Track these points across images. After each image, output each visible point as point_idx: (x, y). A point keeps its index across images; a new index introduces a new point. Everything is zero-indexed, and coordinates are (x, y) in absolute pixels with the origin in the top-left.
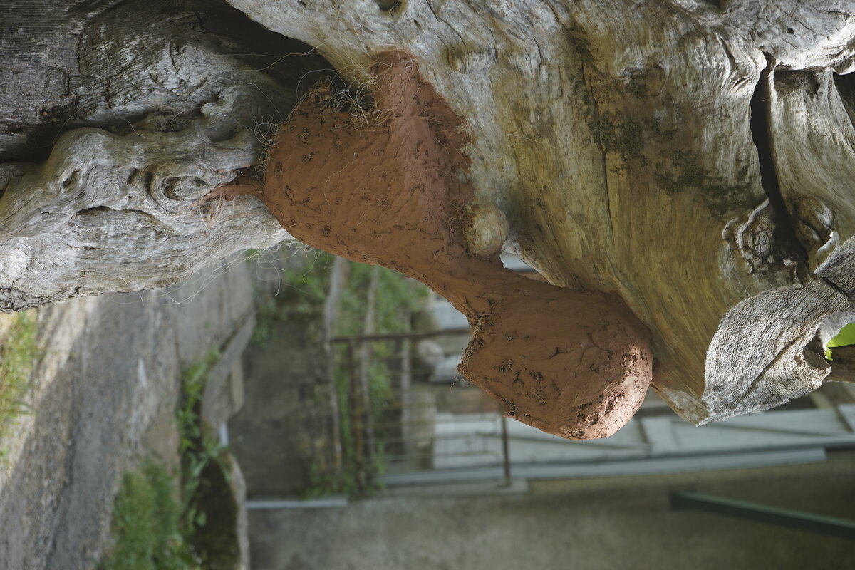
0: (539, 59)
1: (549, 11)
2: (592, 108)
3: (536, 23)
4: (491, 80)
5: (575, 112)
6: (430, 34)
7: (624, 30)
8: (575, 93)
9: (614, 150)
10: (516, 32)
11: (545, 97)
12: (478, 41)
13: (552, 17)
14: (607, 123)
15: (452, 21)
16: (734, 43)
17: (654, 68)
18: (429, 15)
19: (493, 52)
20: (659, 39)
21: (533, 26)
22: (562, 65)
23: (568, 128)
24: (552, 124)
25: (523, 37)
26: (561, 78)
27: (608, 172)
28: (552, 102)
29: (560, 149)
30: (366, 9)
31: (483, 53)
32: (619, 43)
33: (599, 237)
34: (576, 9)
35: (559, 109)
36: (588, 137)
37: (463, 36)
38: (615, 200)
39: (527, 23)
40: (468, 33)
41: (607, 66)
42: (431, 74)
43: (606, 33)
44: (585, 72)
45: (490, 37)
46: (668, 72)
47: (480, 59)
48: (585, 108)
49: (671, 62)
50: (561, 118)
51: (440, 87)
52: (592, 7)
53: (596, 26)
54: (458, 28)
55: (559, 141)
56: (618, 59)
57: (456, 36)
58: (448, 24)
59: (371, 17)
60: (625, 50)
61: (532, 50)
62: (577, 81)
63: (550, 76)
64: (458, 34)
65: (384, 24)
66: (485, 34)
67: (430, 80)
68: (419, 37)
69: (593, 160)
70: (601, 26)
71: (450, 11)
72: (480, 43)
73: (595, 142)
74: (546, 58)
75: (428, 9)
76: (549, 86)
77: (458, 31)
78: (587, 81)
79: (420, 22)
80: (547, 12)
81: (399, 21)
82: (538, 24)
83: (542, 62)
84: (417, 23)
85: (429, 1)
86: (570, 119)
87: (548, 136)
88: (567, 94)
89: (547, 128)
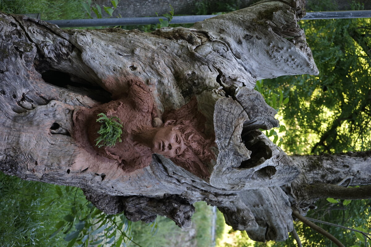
1: (169, 69)
4: (157, 88)
6: (143, 76)
8: (177, 87)
11: (170, 89)
12: (154, 78)
13: (170, 71)
15: (148, 73)
16: (210, 65)
17: (194, 73)
18: (143, 71)
20: (194, 67)
22: (174, 82)
23: (176, 94)
26: (173, 85)
30: (128, 70)
32: (185, 70)
34: (175, 66)
35: (173, 91)
36: (181, 95)
37: (150, 77)
41: (183, 76)
46: (196, 73)
48: (179, 90)
49: (197, 71)
53: (180, 69)
54: (149, 75)
55: (174, 97)
56: (185, 73)
63: (170, 84)
65: (132, 73)
66: (155, 76)
68: (140, 76)
69: (182, 99)
70: (181, 68)
71: (147, 70)
76: (171, 87)
79: (141, 72)
81: (136, 72)
82: (167, 73)
83: (169, 81)
84: (140, 73)
85: (142, 68)
86: (176, 92)
87: (171, 96)
88: (175, 88)
89: (171, 95)
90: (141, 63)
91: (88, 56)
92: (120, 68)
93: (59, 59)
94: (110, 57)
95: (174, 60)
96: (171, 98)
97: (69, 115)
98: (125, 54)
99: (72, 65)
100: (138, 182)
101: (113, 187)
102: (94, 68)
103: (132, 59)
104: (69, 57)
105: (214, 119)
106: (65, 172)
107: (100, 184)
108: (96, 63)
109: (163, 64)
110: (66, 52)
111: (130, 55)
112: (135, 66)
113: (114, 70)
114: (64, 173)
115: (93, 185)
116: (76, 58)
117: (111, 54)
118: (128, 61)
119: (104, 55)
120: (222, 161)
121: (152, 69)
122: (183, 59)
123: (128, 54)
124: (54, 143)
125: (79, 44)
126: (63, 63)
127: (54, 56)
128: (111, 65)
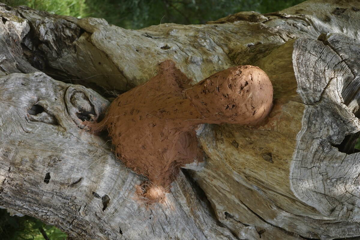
4: (201, 69)
6: (180, 55)
11: (221, 66)
13: (222, 50)
15: (188, 53)
16: (283, 35)
17: (258, 44)
20: (258, 38)
34: (229, 43)
42: (179, 66)
45: (201, 55)
46: (262, 43)
49: (264, 41)
51: (183, 70)
53: (237, 44)
54: (190, 54)
58: (186, 54)
61: (215, 55)
63: (222, 63)
66: (199, 55)
67: (179, 68)
68: (176, 55)
74: (221, 60)
75: (180, 50)
77: (190, 56)
79: (177, 51)
80: (220, 49)
81: (170, 50)
83: (219, 60)
84: (175, 52)
85: (180, 47)
90: (178, 43)
91: (101, 35)
92: (147, 48)
93: (59, 46)
94: (133, 38)
95: (228, 37)
97: (62, 92)
98: (156, 37)
99: (78, 55)
100: (165, 227)
101: (121, 232)
102: (109, 50)
103: (166, 40)
104: (75, 42)
105: (293, 61)
106: (42, 178)
107: (99, 219)
108: (112, 44)
109: (210, 42)
110: (70, 35)
111: (164, 38)
112: (169, 46)
113: (137, 51)
114: (39, 181)
115: (87, 218)
116: (84, 44)
118: (159, 42)
119: (125, 36)
120: (312, 123)
121: (195, 48)
122: (242, 34)
123: (160, 37)
124: (30, 130)
125: (91, 23)
126: (66, 53)
127: (53, 39)
128: (133, 45)
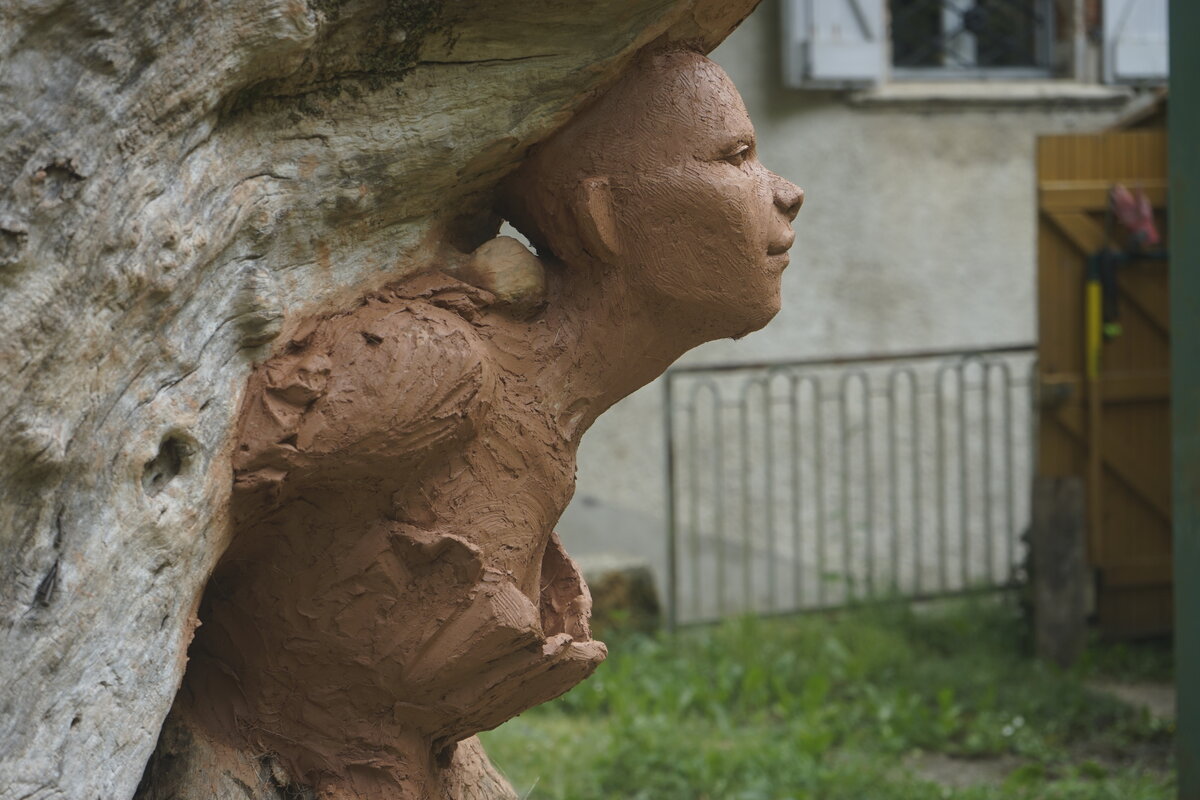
0: (265, 177)
1: (193, 159)
2: (346, 83)
3: (211, 183)
4: (286, 266)
5: (350, 114)
6: (220, 382)
7: (242, 18)
8: (317, 114)
9: (419, 45)
10: (227, 222)
11: (322, 170)
12: (232, 292)
14: (377, 56)
15: (200, 339)
18: (191, 383)
19: (250, 263)
21: (215, 190)
22: (271, 134)
23: (376, 128)
24: (369, 157)
25: (234, 208)
26: (293, 138)
27: (449, 59)
28: (333, 156)
29: (408, 145)
30: (181, 503)
31: (254, 282)
32: (263, 30)
33: (551, 81)
34: (199, 107)
35: (345, 143)
36: (393, 92)
37: (222, 320)
38: (495, 49)
39: (210, 201)
40: (219, 311)
43: (243, 54)
44: (287, 92)
45: (227, 269)
47: (266, 288)
48: (344, 96)
50: (360, 140)
52: (202, 78)
53: (229, 71)
54: (210, 328)
55: (397, 145)
56: (290, 32)
57: (221, 332)
58: (204, 347)
59: (193, 494)
60: (276, 18)
61: (255, 193)
62: (300, 109)
63: (289, 159)
64: (218, 329)
65: (205, 468)
66: (223, 279)
68: (225, 402)
69: (431, 86)
70: (230, 62)
71: (186, 346)
72: (234, 287)
73: (401, 80)
74: (263, 164)
75: (181, 386)
76: (306, 161)
77: (214, 330)
78: (303, 90)
79: (202, 400)
80: (195, 162)
81: (201, 441)
82: (213, 179)
84: (203, 408)
85: (164, 384)
86: (362, 124)
87: (385, 166)
88: (321, 127)
89: (373, 166)
90: (129, 401)
92: (157, 572)
95: (161, 112)
96: (394, 169)
98: (44, 539)
112: (153, 450)
117: (53, 668)
118: (108, 514)
123: (48, 513)
128: (141, 655)
